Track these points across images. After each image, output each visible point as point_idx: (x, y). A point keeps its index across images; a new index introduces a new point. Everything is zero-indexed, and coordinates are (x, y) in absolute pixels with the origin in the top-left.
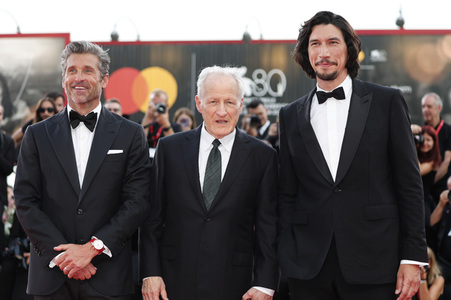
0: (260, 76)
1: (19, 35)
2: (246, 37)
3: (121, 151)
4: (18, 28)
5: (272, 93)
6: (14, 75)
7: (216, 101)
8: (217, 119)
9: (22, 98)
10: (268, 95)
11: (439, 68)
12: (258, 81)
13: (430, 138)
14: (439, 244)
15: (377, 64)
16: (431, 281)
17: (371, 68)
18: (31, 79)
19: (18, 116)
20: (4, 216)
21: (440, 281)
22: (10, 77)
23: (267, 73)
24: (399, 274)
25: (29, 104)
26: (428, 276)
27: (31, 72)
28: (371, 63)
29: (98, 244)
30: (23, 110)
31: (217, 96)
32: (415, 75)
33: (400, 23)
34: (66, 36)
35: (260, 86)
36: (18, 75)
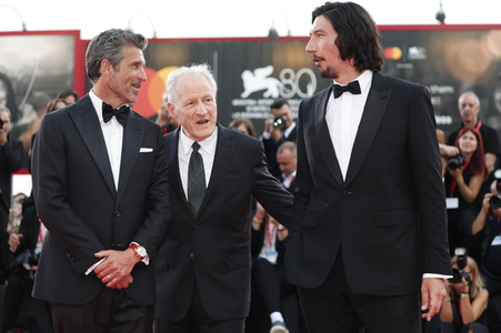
0: (287, 76)
1: (25, 33)
2: (273, 34)
3: (151, 150)
4: (24, 25)
5: (301, 94)
6: (20, 76)
9: (28, 101)
10: (296, 97)
11: (484, 67)
12: (285, 81)
14: (483, 254)
15: (415, 62)
16: (474, 295)
17: (409, 66)
18: (38, 80)
19: (24, 121)
20: (9, 228)
21: (484, 295)
22: (16, 79)
23: (296, 73)
24: (423, 288)
25: (36, 108)
26: (470, 289)
27: (37, 73)
28: (409, 61)
29: (142, 251)
30: (30, 115)
31: (193, 96)
32: (457, 74)
33: (441, 17)
34: (76, 33)
35: (288, 87)
36: (25, 77)
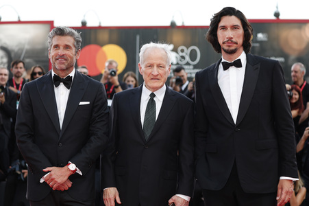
0: (182, 51)
1: (19, 22)
2: (173, 24)
3: (88, 103)
4: (19, 17)
5: (190, 62)
6: (16, 49)
7: (151, 66)
8: (152, 77)
10: (188, 64)
11: (303, 46)
12: (181, 54)
13: (297, 93)
15: (261, 42)
16: (297, 191)
17: (257, 45)
18: (27, 52)
21: (304, 190)
22: (13, 51)
23: (187, 48)
24: (279, 186)
26: (295, 187)
27: (27, 47)
28: (257, 42)
29: (72, 167)
31: (152, 62)
32: (287, 50)
33: (277, 15)
34: (51, 23)
35: (183, 57)
36: (19, 50)
